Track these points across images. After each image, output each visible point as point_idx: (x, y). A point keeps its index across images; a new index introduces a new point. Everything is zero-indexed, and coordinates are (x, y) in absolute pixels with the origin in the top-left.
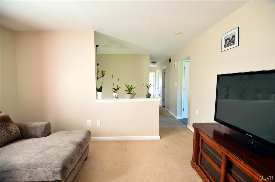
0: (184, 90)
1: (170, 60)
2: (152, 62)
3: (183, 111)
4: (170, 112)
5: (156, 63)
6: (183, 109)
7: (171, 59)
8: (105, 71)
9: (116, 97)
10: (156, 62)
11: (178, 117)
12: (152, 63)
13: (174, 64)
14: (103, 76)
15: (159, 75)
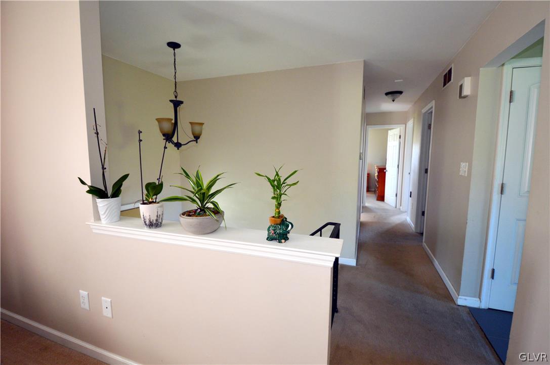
0: (502, 192)
1: (447, 78)
2: (387, 94)
3: (493, 277)
4: (436, 263)
5: (401, 96)
6: (493, 271)
7: (450, 71)
8: (203, 124)
9: (147, 222)
10: (401, 93)
11: (465, 300)
12: (386, 97)
13: (461, 87)
14: (197, 138)
15: (415, 134)
